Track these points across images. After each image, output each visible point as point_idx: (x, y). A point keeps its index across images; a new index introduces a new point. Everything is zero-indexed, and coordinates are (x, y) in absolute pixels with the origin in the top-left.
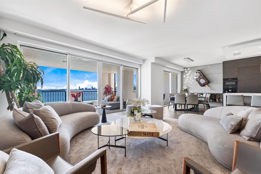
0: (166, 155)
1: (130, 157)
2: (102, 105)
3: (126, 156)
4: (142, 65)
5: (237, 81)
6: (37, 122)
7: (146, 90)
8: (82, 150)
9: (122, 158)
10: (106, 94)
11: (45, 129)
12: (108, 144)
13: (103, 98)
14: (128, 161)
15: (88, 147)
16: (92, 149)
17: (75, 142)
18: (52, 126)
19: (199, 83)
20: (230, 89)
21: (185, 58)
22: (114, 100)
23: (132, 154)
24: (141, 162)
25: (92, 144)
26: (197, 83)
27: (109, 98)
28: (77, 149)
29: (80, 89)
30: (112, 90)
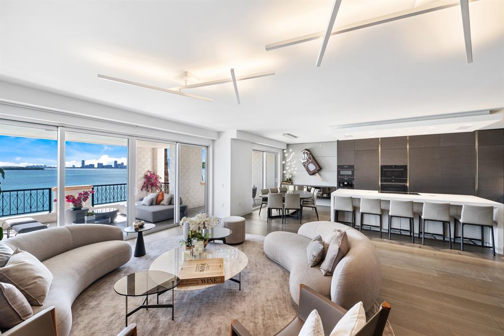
0: (234, 306)
1: (180, 319)
2: (135, 226)
3: (174, 319)
4: (216, 140)
5: (353, 169)
6: (8, 295)
7: (223, 185)
8: (95, 322)
9: (166, 324)
10: (147, 188)
11: (23, 303)
12: (145, 304)
13: (140, 197)
14: (177, 326)
15: (108, 314)
16: (115, 315)
17: (80, 308)
18: (34, 293)
19: (308, 170)
20: (346, 181)
21: (284, 134)
22: (162, 203)
23: (185, 313)
24: (195, 324)
25: (115, 307)
26: (305, 170)
27: (153, 199)
28: (86, 321)
29: (83, 166)
30: (160, 180)
